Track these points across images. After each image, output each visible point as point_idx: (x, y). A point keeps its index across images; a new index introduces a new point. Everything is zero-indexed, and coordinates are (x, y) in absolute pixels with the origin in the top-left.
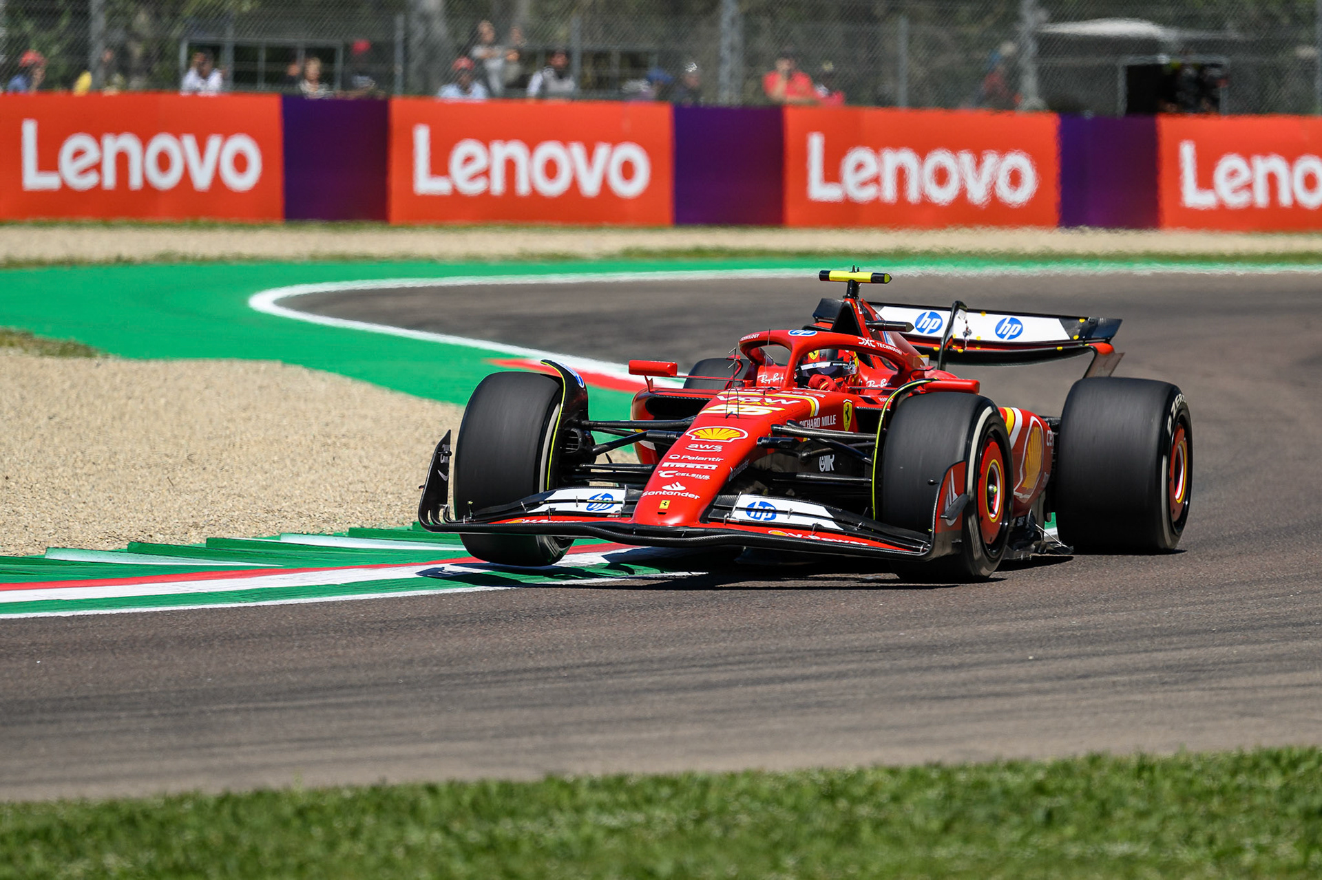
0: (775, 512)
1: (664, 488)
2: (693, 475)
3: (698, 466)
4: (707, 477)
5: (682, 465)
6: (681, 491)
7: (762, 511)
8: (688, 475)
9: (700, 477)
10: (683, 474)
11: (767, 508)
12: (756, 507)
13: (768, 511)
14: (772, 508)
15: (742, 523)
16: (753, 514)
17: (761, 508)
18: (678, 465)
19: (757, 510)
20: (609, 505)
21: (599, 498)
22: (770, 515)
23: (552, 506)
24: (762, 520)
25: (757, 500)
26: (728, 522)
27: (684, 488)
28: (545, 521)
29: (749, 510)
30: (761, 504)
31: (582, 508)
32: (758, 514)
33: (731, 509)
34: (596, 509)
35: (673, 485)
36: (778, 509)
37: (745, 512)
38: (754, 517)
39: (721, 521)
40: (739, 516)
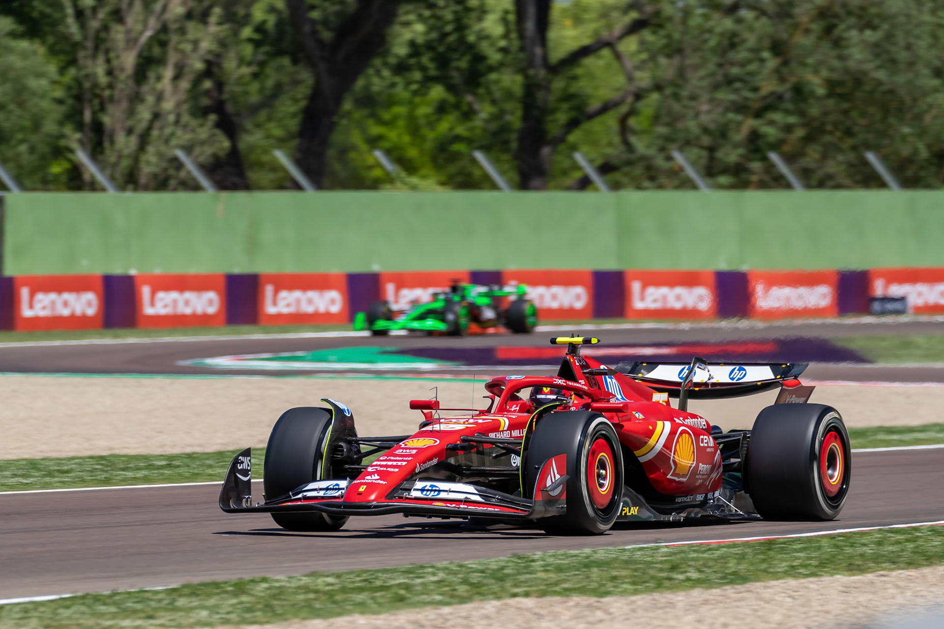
0: (440, 491)
1: (366, 478)
2: (388, 469)
4: (397, 470)
5: (385, 463)
6: (375, 480)
7: (431, 491)
8: (385, 469)
9: (392, 470)
10: (382, 469)
11: (434, 488)
12: (426, 488)
13: (435, 491)
14: (437, 489)
15: (416, 499)
16: (425, 493)
17: (430, 488)
19: (428, 490)
20: (337, 491)
21: (332, 487)
22: (436, 493)
23: (305, 494)
24: (430, 496)
25: (428, 484)
26: (406, 498)
27: (379, 477)
28: (299, 503)
29: (422, 490)
30: (431, 486)
31: (321, 493)
32: (429, 493)
33: (410, 490)
34: (330, 493)
35: (373, 476)
36: (441, 489)
37: (420, 492)
38: (425, 495)
39: (403, 498)
40: (415, 494)
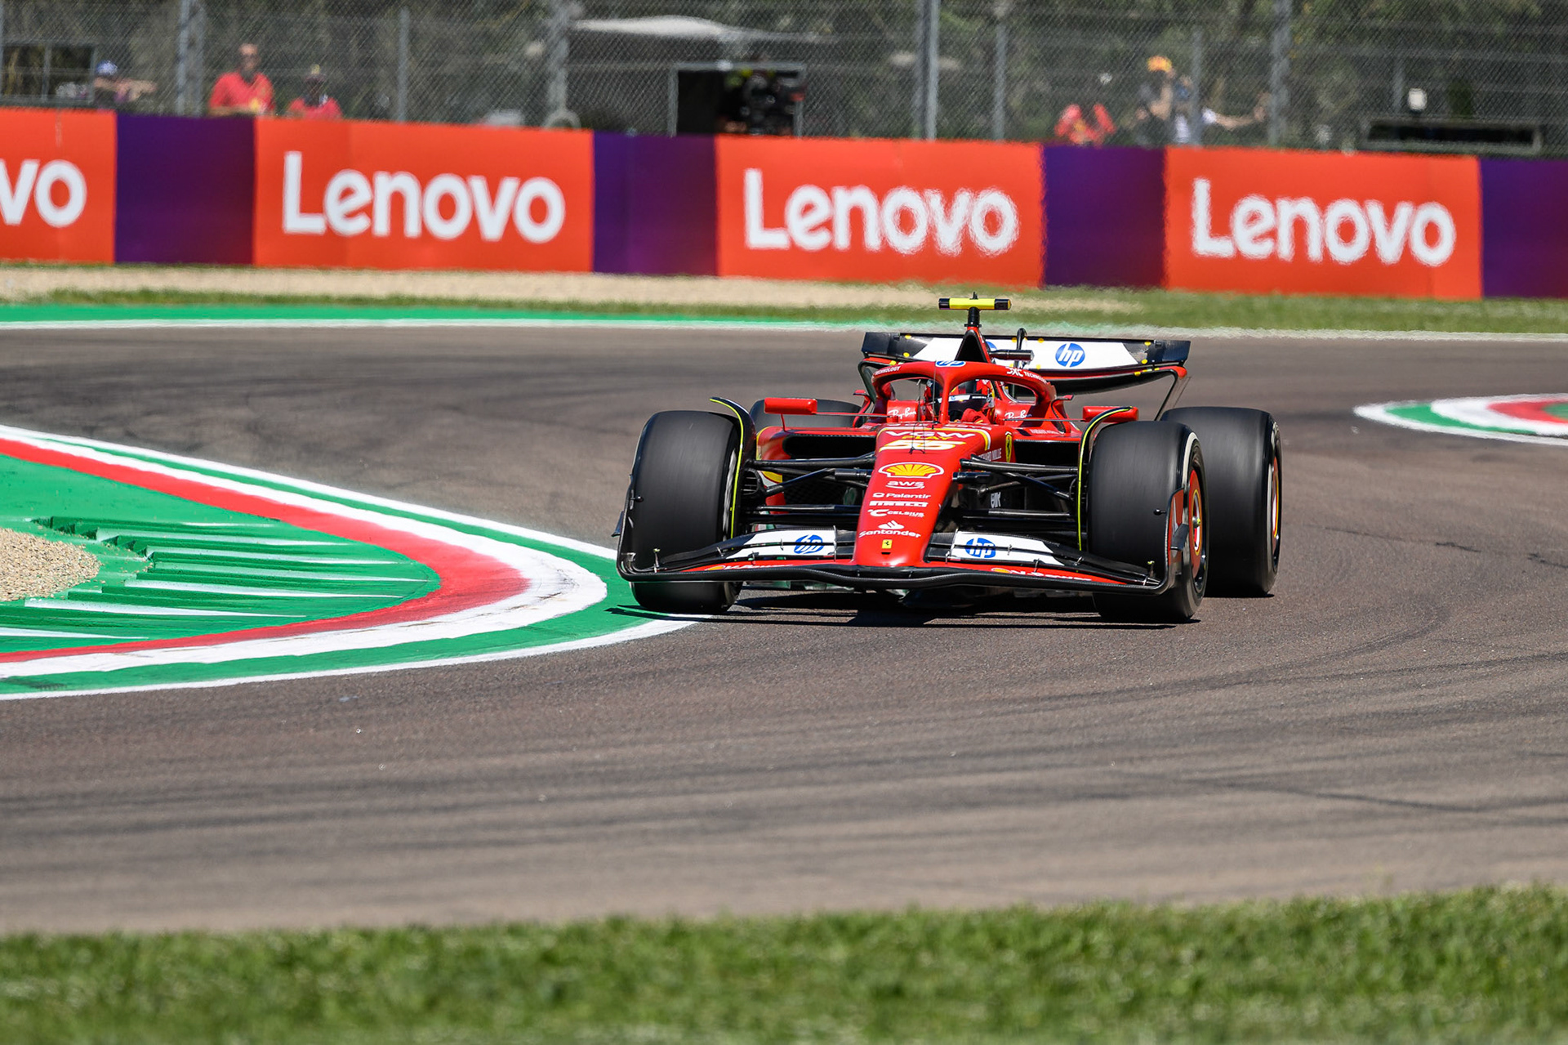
0: (994, 548)
1: (881, 527)
2: (907, 513)
3: (908, 504)
4: (921, 515)
5: (891, 503)
6: (900, 530)
7: (981, 548)
8: (900, 513)
9: (914, 514)
10: (896, 513)
11: (986, 545)
12: (975, 544)
13: (987, 548)
14: (991, 545)
15: (963, 561)
16: (972, 551)
17: (980, 544)
18: (887, 503)
19: (976, 548)
20: (819, 547)
21: (806, 540)
22: (989, 552)
23: (755, 550)
24: (982, 557)
26: (949, 561)
27: (902, 527)
28: (750, 567)
29: (968, 547)
30: (980, 540)
31: (790, 551)
32: (978, 552)
33: (949, 547)
34: (805, 551)
35: (889, 524)
36: (997, 545)
37: (964, 550)
38: (974, 555)
39: (943, 560)
40: (958, 554)
